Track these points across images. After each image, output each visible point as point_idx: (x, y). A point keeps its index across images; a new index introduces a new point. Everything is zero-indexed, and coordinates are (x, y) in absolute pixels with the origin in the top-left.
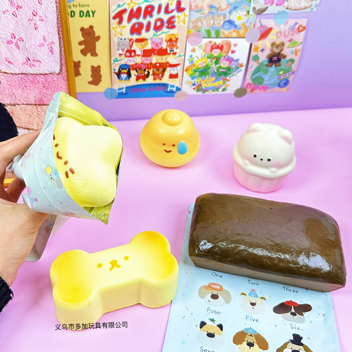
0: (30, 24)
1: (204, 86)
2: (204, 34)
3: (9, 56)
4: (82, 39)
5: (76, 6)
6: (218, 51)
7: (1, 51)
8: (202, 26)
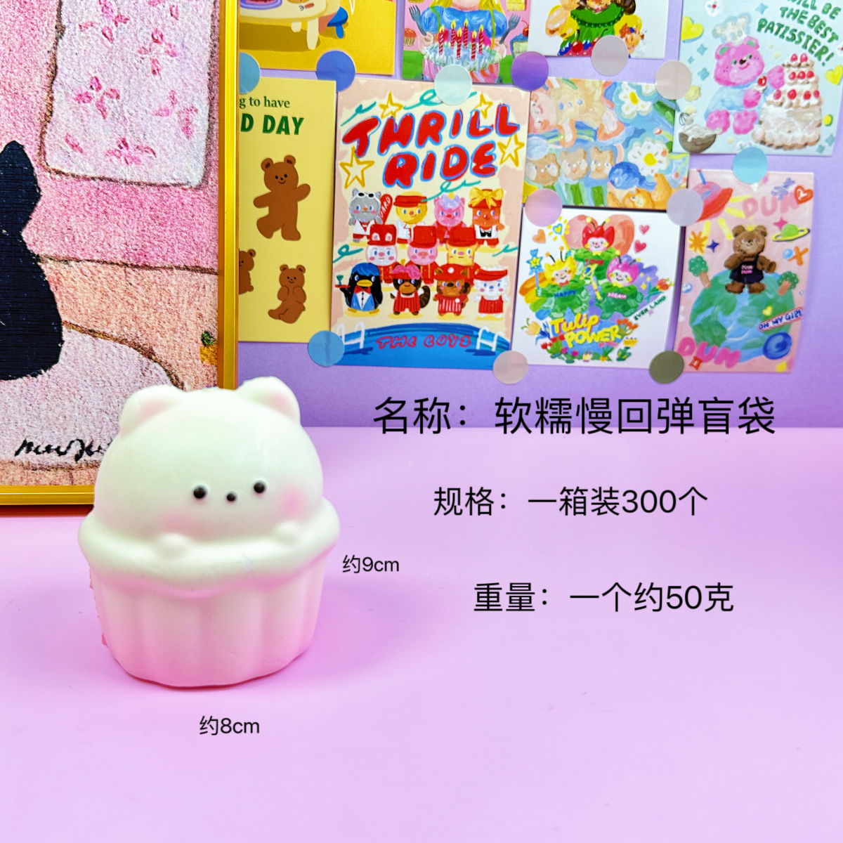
0: (143, 58)
1: (570, 339)
2: (566, 195)
3: (76, 131)
4: (265, 190)
5: (257, 102)
6: (602, 243)
7: (57, 115)
8: (559, 175)
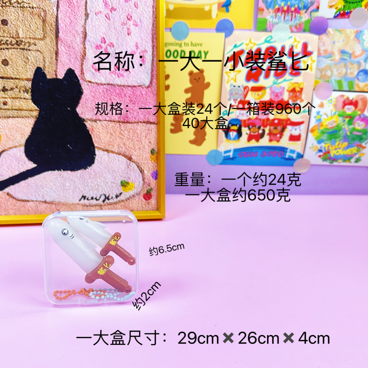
0: (123, 28)
1: (333, 153)
2: (334, 85)
4: (189, 85)
5: (187, 44)
6: (351, 108)
7: (88, 56)
8: (332, 75)
